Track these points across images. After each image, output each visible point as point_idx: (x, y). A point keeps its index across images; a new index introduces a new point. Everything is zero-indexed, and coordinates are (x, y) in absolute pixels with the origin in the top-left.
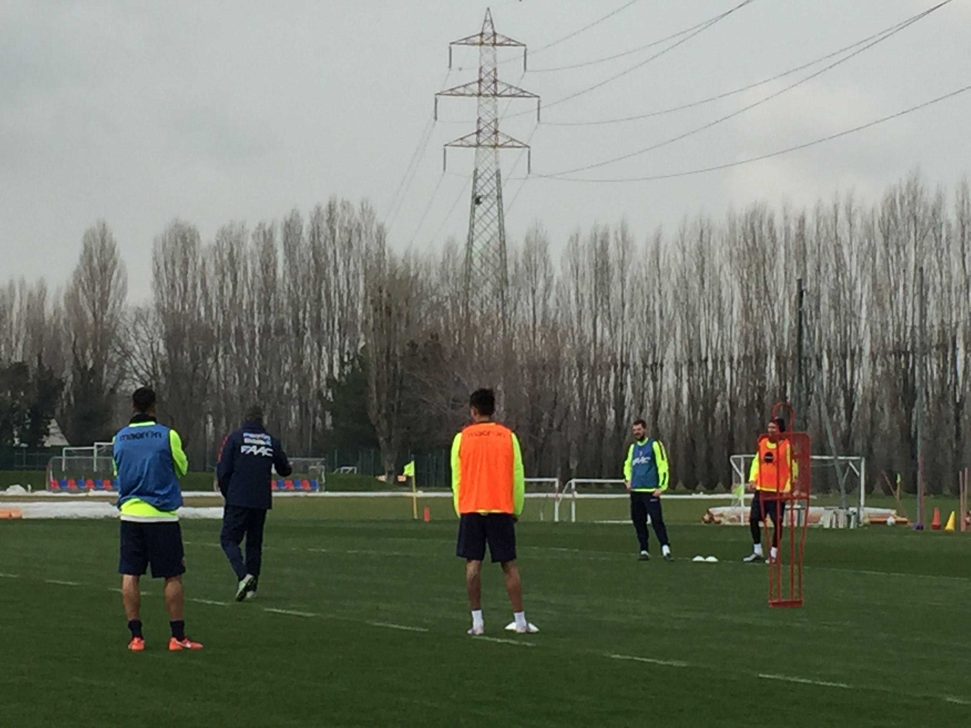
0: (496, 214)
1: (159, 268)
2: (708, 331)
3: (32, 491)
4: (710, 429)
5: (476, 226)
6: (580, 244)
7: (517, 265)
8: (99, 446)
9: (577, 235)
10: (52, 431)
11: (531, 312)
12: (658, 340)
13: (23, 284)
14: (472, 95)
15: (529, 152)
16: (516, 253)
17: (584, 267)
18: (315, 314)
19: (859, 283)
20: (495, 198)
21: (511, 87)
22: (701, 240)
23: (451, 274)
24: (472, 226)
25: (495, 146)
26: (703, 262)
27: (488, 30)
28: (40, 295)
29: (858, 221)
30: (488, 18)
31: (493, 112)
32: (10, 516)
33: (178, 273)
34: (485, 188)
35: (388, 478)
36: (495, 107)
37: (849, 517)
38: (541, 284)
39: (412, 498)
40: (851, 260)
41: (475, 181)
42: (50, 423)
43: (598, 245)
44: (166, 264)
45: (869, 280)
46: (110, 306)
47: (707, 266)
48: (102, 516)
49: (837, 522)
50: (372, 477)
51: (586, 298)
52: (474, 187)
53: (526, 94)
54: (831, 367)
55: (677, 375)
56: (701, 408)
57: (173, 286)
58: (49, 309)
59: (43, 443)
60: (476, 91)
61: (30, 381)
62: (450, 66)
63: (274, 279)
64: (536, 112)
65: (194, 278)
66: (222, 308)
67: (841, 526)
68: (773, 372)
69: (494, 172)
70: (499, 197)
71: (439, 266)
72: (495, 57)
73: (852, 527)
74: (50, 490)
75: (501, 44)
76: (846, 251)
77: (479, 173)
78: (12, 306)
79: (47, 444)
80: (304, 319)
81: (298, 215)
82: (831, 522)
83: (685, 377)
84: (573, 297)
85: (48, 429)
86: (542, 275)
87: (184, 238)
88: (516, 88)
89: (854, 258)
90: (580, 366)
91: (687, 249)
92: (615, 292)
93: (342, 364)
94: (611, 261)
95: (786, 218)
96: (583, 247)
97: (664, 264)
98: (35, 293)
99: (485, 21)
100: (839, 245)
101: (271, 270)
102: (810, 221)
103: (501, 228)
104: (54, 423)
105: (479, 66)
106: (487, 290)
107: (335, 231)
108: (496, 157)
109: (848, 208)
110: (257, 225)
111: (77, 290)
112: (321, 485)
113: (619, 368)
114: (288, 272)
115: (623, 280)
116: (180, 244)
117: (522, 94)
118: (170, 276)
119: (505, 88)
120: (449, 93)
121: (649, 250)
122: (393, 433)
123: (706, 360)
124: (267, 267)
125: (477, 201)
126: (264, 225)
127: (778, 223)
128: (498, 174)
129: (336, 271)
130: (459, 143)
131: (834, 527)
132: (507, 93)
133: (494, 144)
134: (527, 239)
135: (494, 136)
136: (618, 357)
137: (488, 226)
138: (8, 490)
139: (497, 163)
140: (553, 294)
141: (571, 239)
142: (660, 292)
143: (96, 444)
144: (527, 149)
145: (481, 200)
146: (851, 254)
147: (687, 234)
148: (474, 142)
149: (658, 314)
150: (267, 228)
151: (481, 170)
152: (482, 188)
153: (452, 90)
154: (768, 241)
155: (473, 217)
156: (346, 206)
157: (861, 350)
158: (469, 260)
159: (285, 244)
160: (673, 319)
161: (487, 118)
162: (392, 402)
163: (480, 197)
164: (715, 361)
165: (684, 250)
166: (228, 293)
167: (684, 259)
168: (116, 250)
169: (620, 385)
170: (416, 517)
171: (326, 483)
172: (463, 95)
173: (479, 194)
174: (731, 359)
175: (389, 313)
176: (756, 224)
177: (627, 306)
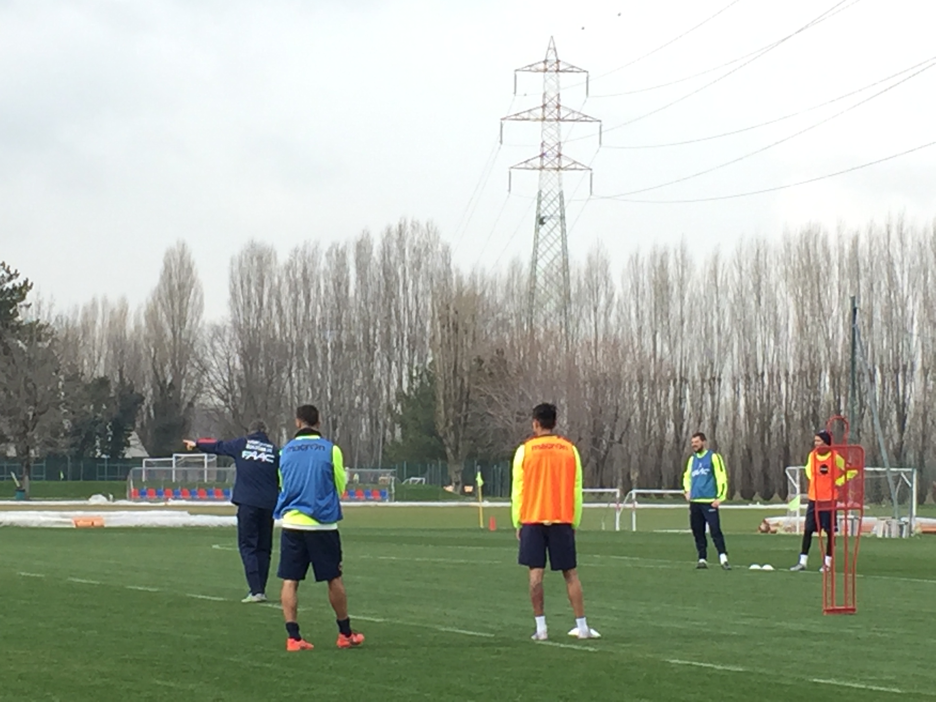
0: (559, 234)
1: (235, 285)
2: (764, 346)
3: (114, 500)
4: (766, 442)
5: (540, 246)
6: (640, 263)
7: (579, 284)
8: (177, 458)
9: (637, 255)
10: (132, 443)
11: (594, 329)
12: (715, 356)
13: (105, 303)
14: (537, 120)
15: (591, 175)
16: (579, 271)
17: (643, 285)
18: (384, 331)
19: (910, 298)
20: (558, 220)
21: (573, 112)
22: (757, 260)
23: (516, 291)
24: (536, 245)
25: (559, 169)
26: (760, 281)
27: (552, 57)
28: (122, 311)
29: (909, 241)
30: (552, 46)
31: (556, 136)
32: (93, 524)
33: (253, 291)
34: (549, 209)
35: (455, 489)
36: (558, 131)
37: (901, 527)
38: (603, 301)
39: (478, 508)
40: (902, 278)
41: (539, 202)
42: (130, 435)
43: (658, 264)
44: (242, 282)
45: (920, 297)
46: (188, 322)
47: (763, 283)
48: (181, 525)
49: (890, 532)
50: (440, 488)
51: (646, 315)
52: (539, 208)
53: (588, 119)
54: (883, 381)
55: (734, 388)
56: (758, 421)
57: (249, 303)
58: (130, 326)
59: (124, 454)
60: (540, 117)
61: (112, 395)
62: (515, 93)
63: (347, 297)
64: (598, 136)
65: (270, 296)
66: (295, 324)
67: (893, 535)
68: (828, 387)
69: (557, 193)
70: (562, 218)
71: (505, 285)
72: (558, 82)
73: (904, 536)
74: (130, 500)
75: (564, 71)
76: (897, 268)
77: (543, 195)
78: (95, 322)
79: (127, 456)
80: (375, 335)
81: (368, 235)
82: (884, 532)
83: (742, 391)
84: (633, 315)
85: (129, 442)
86: (604, 293)
87: (260, 258)
88: (579, 113)
89: (906, 275)
90: (641, 381)
91: (744, 268)
92: (675, 310)
93: (411, 378)
94: (670, 279)
95: (840, 237)
96: (642, 266)
97: (721, 282)
98: (117, 309)
99: (549, 49)
100: (890, 264)
101: (343, 288)
102: (863, 241)
103: (564, 247)
104: (134, 435)
105: (543, 92)
106: (551, 306)
107: (404, 250)
108: (559, 179)
109: (900, 228)
110: (330, 245)
111: (156, 307)
112: (390, 495)
113: (678, 382)
114: (359, 291)
115: (682, 297)
116: (255, 263)
117: (584, 119)
118: (246, 294)
119: (568, 113)
120: (514, 117)
121: (708, 269)
122: (460, 445)
123: (763, 374)
124: (340, 284)
125: (541, 221)
126: (338, 245)
127: (832, 243)
128: (561, 195)
129: (405, 288)
130: (523, 166)
131: (887, 535)
132: (570, 117)
133: (557, 167)
134: (589, 259)
135: (557, 160)
136: (678, 371)
137: (552, 245)
138: (90, 499)
139: (560, 185)
140: (614, 310)
141: (631, 258)
142: (718, 309)
143: (175, 455)
144: (589, 172)
145: (545, 220)
146: (903, 272)
147: (743, 252)
148: (539, 165)
149: (715, 330)
150: (340, 248)
151: (545, 191)
152: (546, 209)
153: (518, 114)
154: (821, 259)
155: (537, 237)
156: (415, 227)
157: (913, 365)
158: (533, 278)
159: (357, 263)
160: (731, 334)
161: (551, 142)
162: (459, 415)
163: (544, 218)
164: (771, 375)
165: (741, 268)
166: (301, 310)
167: (741, 277)
168: (194, 269)
169: (680, 399)
170: (482, 526)
171: (396, 493)
172: (528, 119)
173: (542, 215)
174: (787, 374)
175: (456, 330)
176: (811, 243)
177: (686, 323)
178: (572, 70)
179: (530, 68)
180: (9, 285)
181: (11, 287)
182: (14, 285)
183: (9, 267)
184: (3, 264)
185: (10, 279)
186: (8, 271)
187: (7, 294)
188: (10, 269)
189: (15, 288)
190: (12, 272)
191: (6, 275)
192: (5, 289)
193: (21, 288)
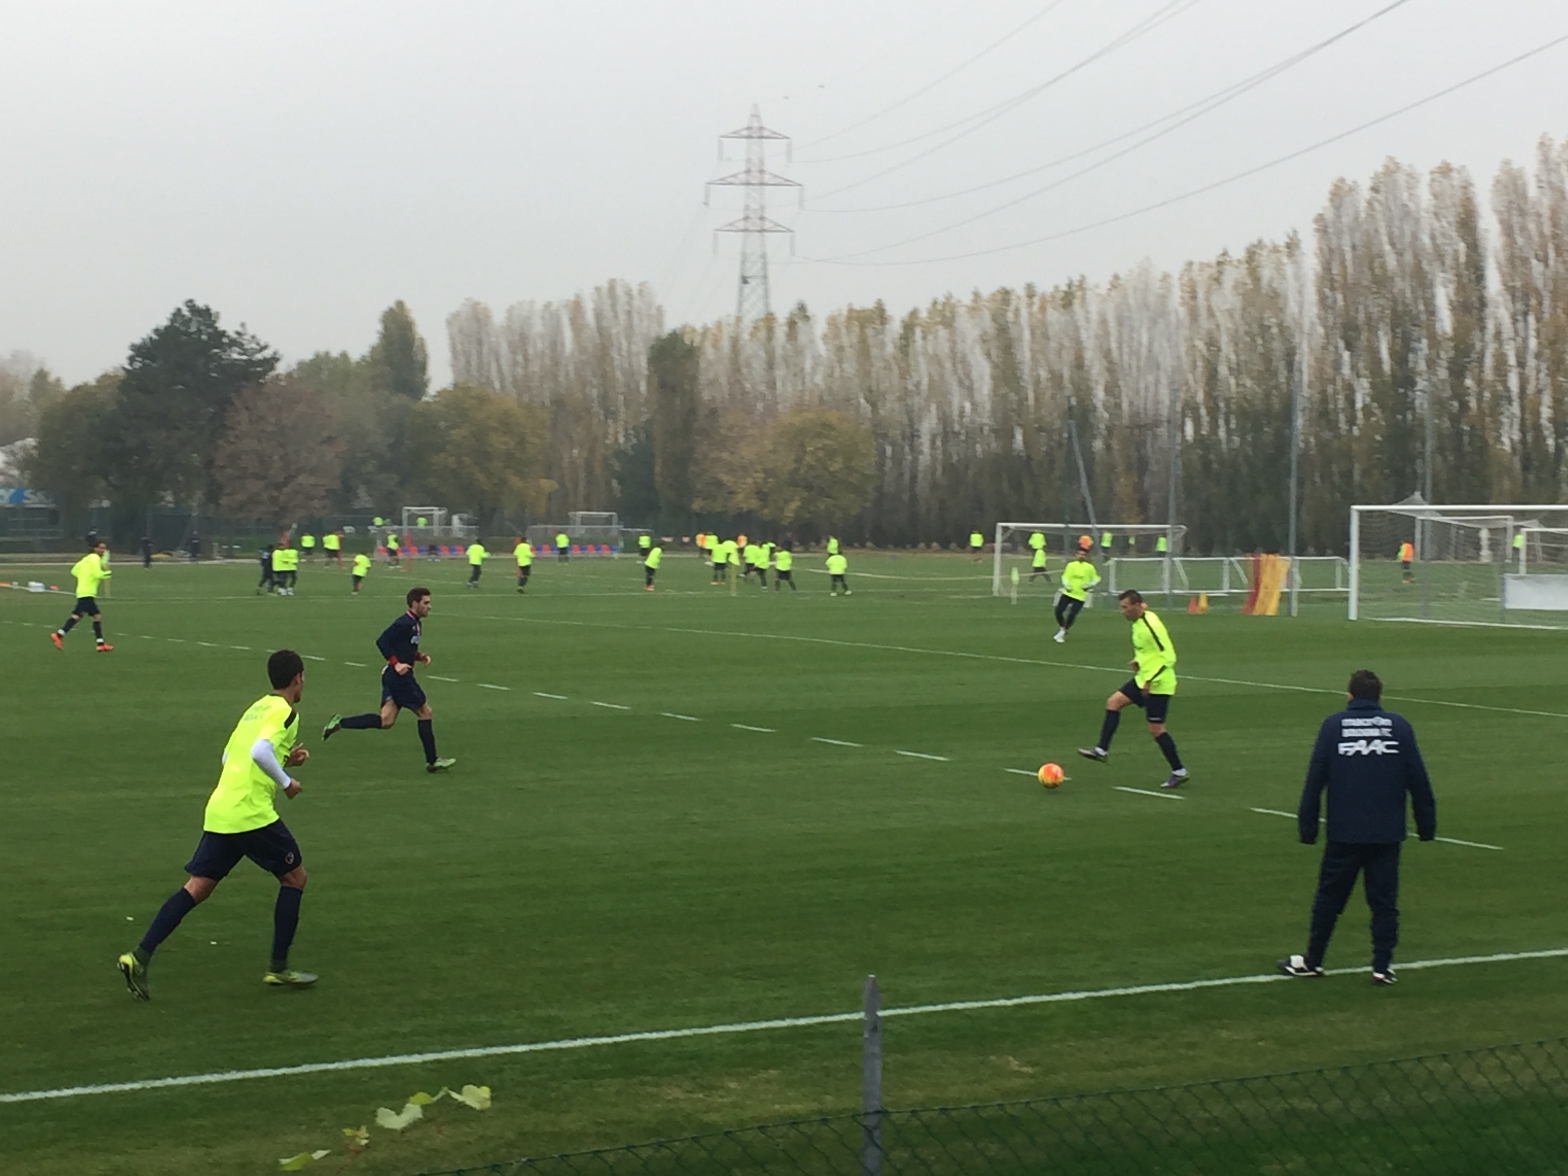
0: (762, 293)
5: (744, 304)
14: (741, 184)
20: (761, 279)
21: (775, 176)
24: (740, 304)
25: (762, 231)
27: (756, 125)
30: (755, 113)
31: (759, 200)
33: (473, 351)
34: (752, 269)
36: (762, 195)
41: (743, 262)
44: (462, 342)
47: (959, 349)
52: (742, 269)
53: (790, 183)
55: (932, 444)
57: (469, 362)
59: (353, 505)
60: (745, 181)
65: (489, 356)
69: (761, 254)
70: (765, 277)
72: (761, 148)
75: (767, 137)
77: (747, 256)
88: (782, 178)
99: (752, 116)
103: (767, 304)
105: (746, 158)
107: (617, 314)
108: (762, 241)
112: (619, 550)
114: (575, 349)
116: (474, 325)
117: (786, 183)
118: (467, 355)
119: (771, 177)
120: (719, 182)
124: (555, 344)
125: (745, 280)
126: (551, 305)
128: (763, 256)
129: (620, 350)
130: (727, 228)
132: (772, 182)
133: (760, 229)
135: (760, 223)
137: (755, 303)
139: (763, 246)
144: (790, 234)
145: (749, 280)
148: (743, 228)
151: (748, 253)
152: (749, 269)
153: (723, 179)
155: (741, 296)
161: (754, 206)
163: (747, 277)
172: (733, 184)
178: (775, 136)
179: (736, 135)
182: (264, 356)
187: (257, 365)
189: (265, 359)
191: (257, 347)
192: (255, 360)
193: (271, 358)
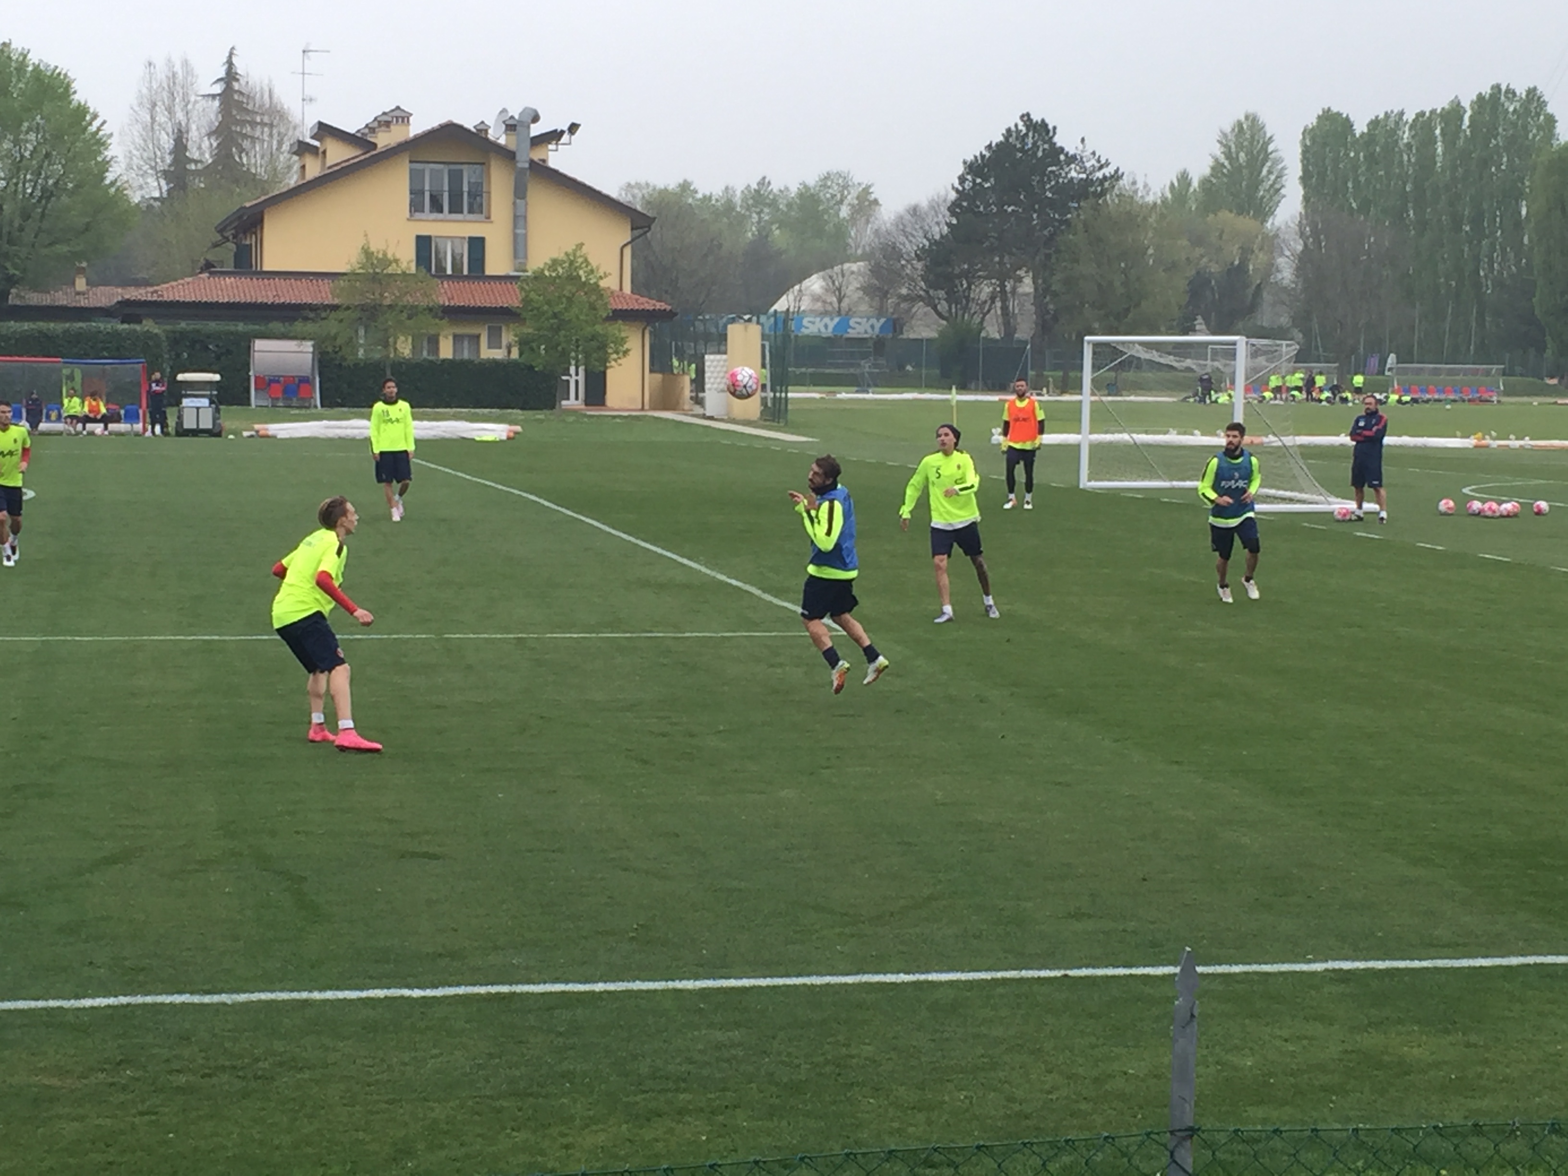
10: (1198, 327)
42: (1196, 319)
63: (1432, 172)
81: (1458, 103)
85: (1195, 325)
101: (1429, 161)
104: (1200, 320)
110: (1415, 113)
112: (1498, 392)
114: (1447, 163)
124: (1425, 157)
126: (1424, 113)
150: (1426, 116)
156: (1511, 93)
159: (1444, 136)
180: (1099, 175)
181: (1101, 176)
182: (1104, 174)
183: (1099, 157)
184: (1094, 153)
185: (1101, 168)
186: (1099, 161)
187: (1097, 184)
188: (1101, 159)
189: (1105, 178)
190: (1103, 161)
191: (1097, 165)
192: (1095, 179)
193: (1112, 177)
